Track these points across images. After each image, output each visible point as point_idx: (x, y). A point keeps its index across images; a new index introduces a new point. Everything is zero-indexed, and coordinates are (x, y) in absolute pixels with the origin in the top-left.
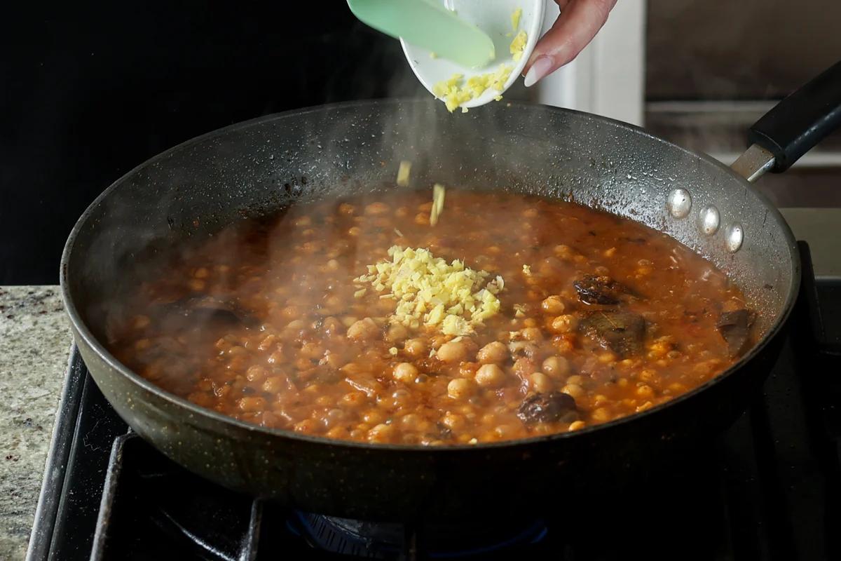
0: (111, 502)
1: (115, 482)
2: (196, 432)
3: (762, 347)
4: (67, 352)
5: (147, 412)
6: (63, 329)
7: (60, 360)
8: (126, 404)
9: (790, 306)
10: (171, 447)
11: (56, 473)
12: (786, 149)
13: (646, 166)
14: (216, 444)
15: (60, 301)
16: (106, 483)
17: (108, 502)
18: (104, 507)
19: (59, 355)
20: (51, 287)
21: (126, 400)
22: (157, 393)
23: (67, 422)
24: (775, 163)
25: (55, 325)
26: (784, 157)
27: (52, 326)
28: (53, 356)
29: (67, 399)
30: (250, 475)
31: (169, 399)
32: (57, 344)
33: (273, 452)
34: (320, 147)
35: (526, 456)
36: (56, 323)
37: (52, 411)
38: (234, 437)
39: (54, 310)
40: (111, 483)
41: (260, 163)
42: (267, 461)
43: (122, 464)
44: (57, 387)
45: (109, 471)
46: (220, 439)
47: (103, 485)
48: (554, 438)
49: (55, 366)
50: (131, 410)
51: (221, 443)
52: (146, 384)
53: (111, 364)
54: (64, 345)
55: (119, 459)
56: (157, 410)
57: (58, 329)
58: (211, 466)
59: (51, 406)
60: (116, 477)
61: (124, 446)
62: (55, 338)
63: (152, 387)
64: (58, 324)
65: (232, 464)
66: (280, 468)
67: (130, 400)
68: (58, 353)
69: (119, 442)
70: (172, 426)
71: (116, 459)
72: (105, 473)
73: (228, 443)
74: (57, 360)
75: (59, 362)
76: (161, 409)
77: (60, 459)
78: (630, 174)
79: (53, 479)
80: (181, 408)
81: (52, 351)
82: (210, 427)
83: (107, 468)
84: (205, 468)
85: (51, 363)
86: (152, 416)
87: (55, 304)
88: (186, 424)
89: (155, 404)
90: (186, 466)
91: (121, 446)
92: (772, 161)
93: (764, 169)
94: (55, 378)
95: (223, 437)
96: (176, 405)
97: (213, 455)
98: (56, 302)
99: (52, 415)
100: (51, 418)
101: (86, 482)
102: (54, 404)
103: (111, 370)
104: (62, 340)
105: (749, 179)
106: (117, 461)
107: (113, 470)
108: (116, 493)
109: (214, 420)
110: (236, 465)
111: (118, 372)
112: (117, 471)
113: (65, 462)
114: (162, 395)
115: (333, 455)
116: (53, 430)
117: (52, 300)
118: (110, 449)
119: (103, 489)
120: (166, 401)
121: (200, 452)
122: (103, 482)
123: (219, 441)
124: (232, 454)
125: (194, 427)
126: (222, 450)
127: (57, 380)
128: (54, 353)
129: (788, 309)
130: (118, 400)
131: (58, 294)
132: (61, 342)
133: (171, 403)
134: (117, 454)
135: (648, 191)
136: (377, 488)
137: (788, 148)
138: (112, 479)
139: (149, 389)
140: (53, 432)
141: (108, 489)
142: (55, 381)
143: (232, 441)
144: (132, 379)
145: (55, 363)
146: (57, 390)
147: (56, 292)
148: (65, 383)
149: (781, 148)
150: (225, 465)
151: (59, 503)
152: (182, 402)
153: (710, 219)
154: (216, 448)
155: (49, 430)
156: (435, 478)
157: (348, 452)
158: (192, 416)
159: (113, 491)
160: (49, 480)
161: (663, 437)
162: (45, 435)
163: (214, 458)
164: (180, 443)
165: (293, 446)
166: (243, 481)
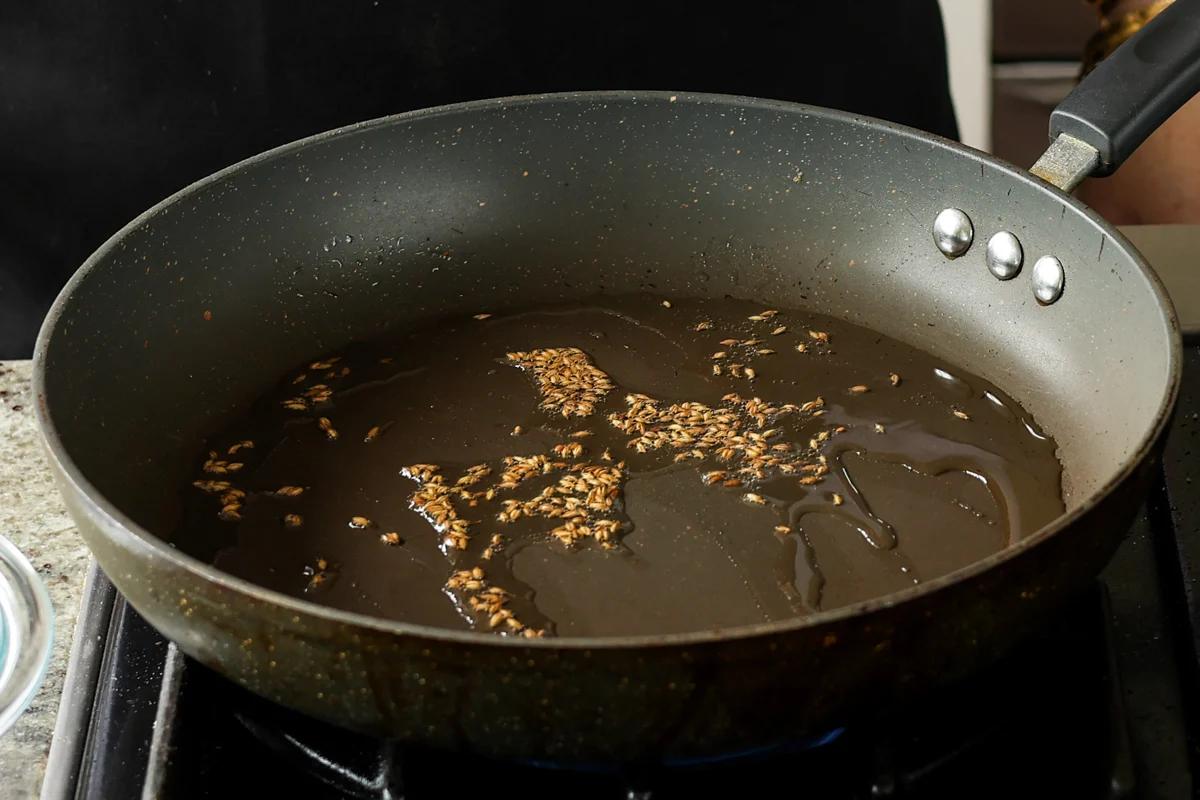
0: (176, 694)
2: (303, 643)
5: (215, 618)
8: (177, 608)
10: (255, 672)
11: (89, 648)
14: (337, 661)
16: (167, 666)
17: (171, 695)
18: (164, 700)
21: (177, 602)
22: (234, 586)
30: (393, 705)
33: (434, 665)
35: (830, 640)
37: (83, 551)
38: (369, 647)
42: (423, 681)
46: (344, 651)
50: (186, 618)
51: (345, 658)
52: (216, 574)
58: (326, 695)
63: (227, 579)
65: (364, 690)
66: (444, 690)
67: (184, 601)
70: (261, 637)
73: (358, 656)
77: (95, 626)
79: (85, 656)
80: (279, 607)
82: (327, 634)
84: (316, 698)
86: (224, 625)
88: (287, 633)
90: (279, 698)
95: (350, 648)
96: (269, 604)
97: (332, 677)
99: (82, 558)
100: (81, 563)
101: (138, 661)
108: (183, 681)
110: (371, 691)
113: (104, 632)
114: (245, 590)
116: (85, 581)
119: (162, 670)
120: (252, 599)
121: (308, 674)
123: (343, 655)
124: (364, 673)
125: (300, 636)
126: (347, 669)
130: (161, 603)
133: (260, 601)
136: (600, 709)
140: (84, 584)
141: (171, 673)
143: (365, 652)
144: (189, 567)
150: (352, 692)
154: (337, 667)
155: (78, 581)
156: (692, 686)
157: (556, 656)
158: (297, 619)
159: (180, 677)
160: (80, 659)
161: (1024, 594)
162: (72, 590)
163: (333, 682)
164: (274, 663)
165: (468, 654)
166: (380, 716)
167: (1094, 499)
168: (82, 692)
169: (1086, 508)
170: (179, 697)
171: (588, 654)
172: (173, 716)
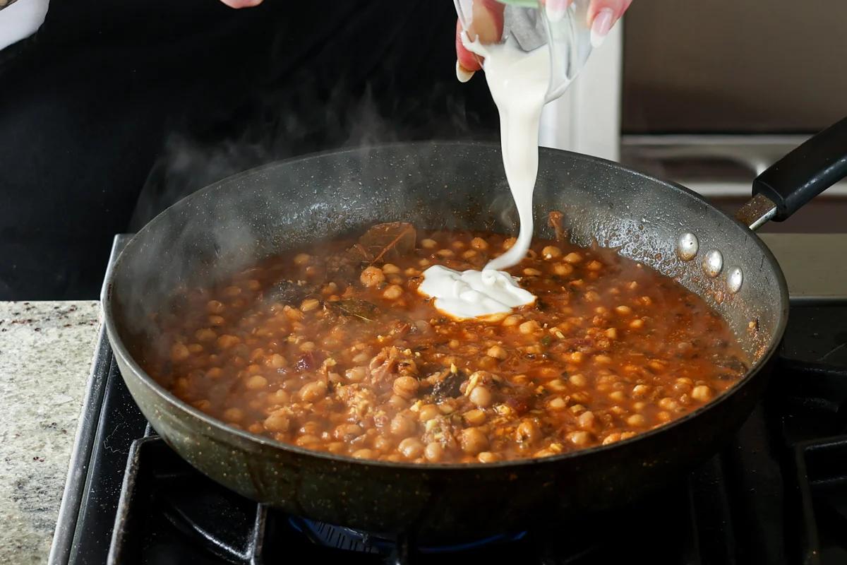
0: (129, 500)
1: (132, 482)
2: (213, 443)
3: (743, 384)
4: (89, 362)
5: (171, 423)
6: (86, 341)
7: (83, 369)
8: (154, 415)
9: (773, 346)
10: (193, 457)
11: (78, 473)
12: (787, 200)
13: (659, 211)
14: (231, 456)
15: (83, 316)
16: (123, 483)
17: (126, 500)
18: (122, 505)
19: (82, 365)
20: (74, 302)
21: (154, 412)
22: (179, 406)
23: (89, 426)
24: (777, 212)
25: (78, 338)
26: (785, 207)
27: (76, 338)
28: (76, 366)
29: (89, 406)
30: (262, 485)
31: (191, 412)
32: (80, 354)
33: (282, 464)
34: (360, 183)
35: (513, 477)
36: (79, 335)
37: (75, 416)
38: (247, 450)
39: (78, 323)
40: (128, 482)
41: (304, 197)
42: (276, 473)
43: (139, 465)
44: (81, 394)
45: (127, 471)
47: (121, 485)
48: (539, 461)
49: (78, 375)
51: (235, 455)
52: (171, 398)
53: (141, 378)
54: (87, 356)
55: (136, 461)
56: (180, 422)
57: (81, 341)
58: (228, 475)
59: (75, 412)
60: (132, 477)
61: (141, 448)
62: (78, 349)
63: (176, 401)
64: (82, 336)
65: (246, 474)
66: (288, 479)
67: (157, 411)
68: (80, 363)
69: (136, 445)
70: (193, 436)
71: (133, 461)
72: (123, 473)
73: (242, 454)
74: (80, 369)
75: (82, 371)
76: (183, 421)
77: (82, 460)
78: (645, 218)
79: (76, 478)
80: (201, 421)
81: (76, 361)
82: (225, 439)
83: (125, 469)
84: (223, 476)
85: (75, 371)
86: (176, 427)
87: (78, 318)
88: (205, 436)
89: (178, 417)
90: (207, 474)
91: (138, 449)
92: (773, 210)
93: (766, 217)
94: (78, 385)
95: (236, 449)
96: (196, 418)
97: (229, 465)
98: (79, 316)
99: (75, 420)
100: (74, 423)
101: (107, 482)
102: (78, 409)
103: (141, 383)
104: (85, 351)
105: (751, 227)
106: (134, 463)
107: (131, 471)
108: (133, 492)
109: (229, 434)
110: (249, 475)
111: (146, 385)
112: (134, 472)
113: (87, 462)
114: (184, 409)
115: (335, 469)
116: (77, 434)
117: (76, 314)
118: (128, 451)
119: (121, 487)
120: (188, 414)
121: (217, 462)
122: (122, 481)
123: (234, 452)
124: (245, 465)
125: (212, 439)
126: (237, 461)
127: (81, 388)
128: (78, 363)
129: (772, 348)
131: (81, 309)
132: (84, 353)
133: (192, 416)
134: (134, 456)
135: (660, 234)
136: (376, 501)
137: (789, 199)
138: (129, 479)
139: (173, 402)
141: (126, 488)
142: (78, 389)
143: (245, 453)
144: (159, 392)
145: (78, 372)
146: (79, 396)
147: (79, 307)
148: (87, 390)
149: (782, 199)
150: (240, 474)
151: (81, 501)
152: (201, 415)
153: (715, 262)
154: (231, 459)
155: (73, 433)
156: (429, 494)
157: (349, 467)
158: (210, 428)
159: (131, 490)
160: (73, 479)
161: (645, 464)
162: (69, 438)
163: (230, 467)
164: (200, 453)
165: (299, 460)
166: (256, 491)
167: (697, 412)
168: (73, 499)
169: (691, 416)
170: (131, 502)
171: (367, 468)
172: (127, 513)
